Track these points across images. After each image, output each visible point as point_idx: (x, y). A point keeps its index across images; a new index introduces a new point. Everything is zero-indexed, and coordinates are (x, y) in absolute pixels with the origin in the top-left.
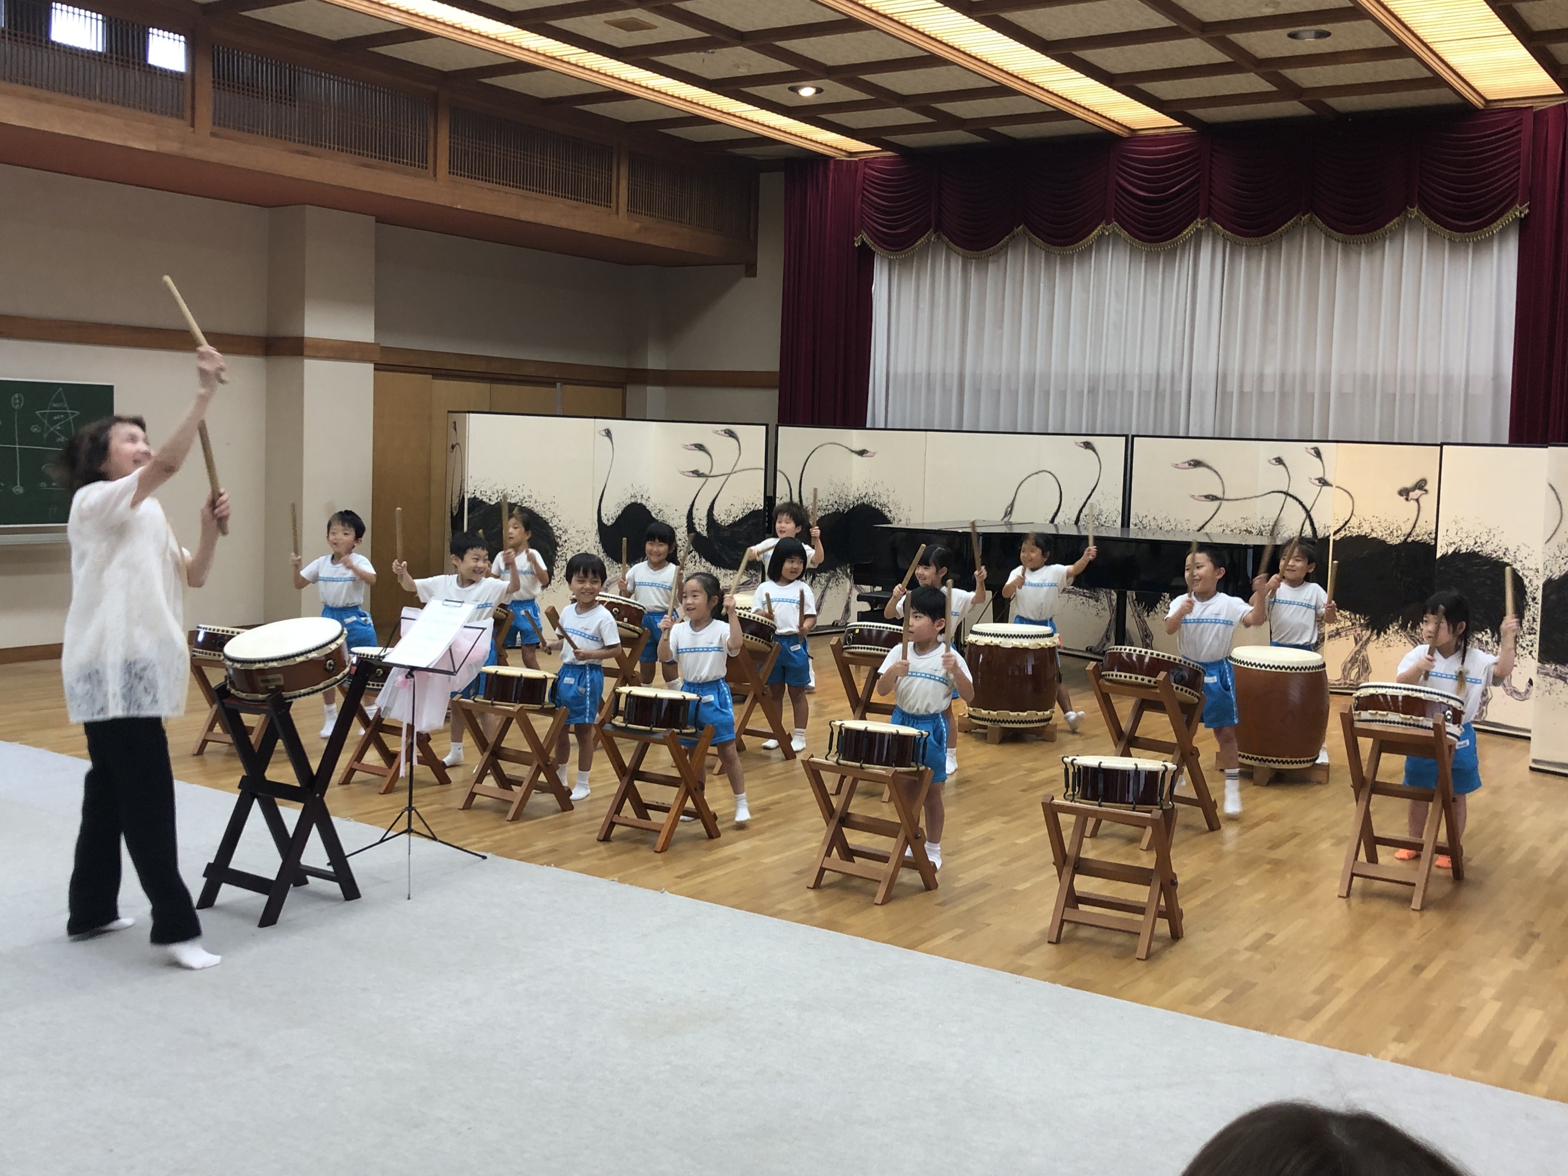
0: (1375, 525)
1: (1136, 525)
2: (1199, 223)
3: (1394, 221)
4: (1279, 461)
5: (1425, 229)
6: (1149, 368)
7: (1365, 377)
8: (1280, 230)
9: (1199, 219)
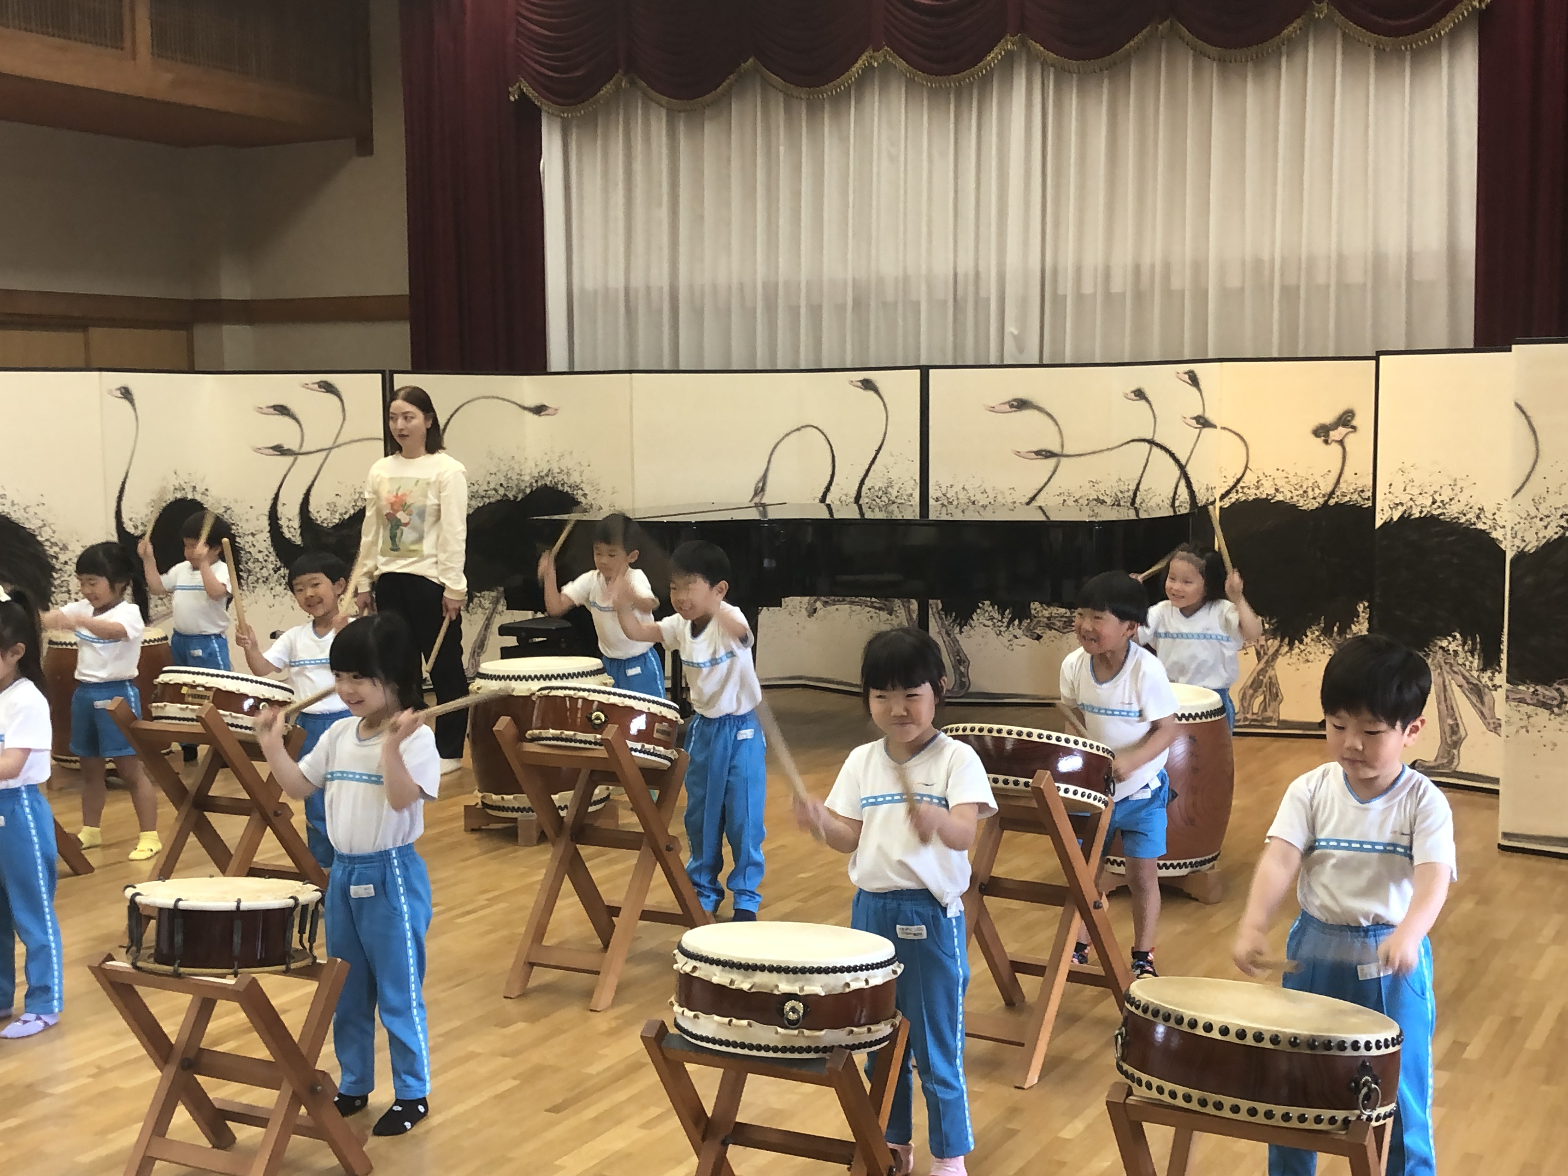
0: (1280, 483)
1: (937, 500)
2: (1008, 44)
3: (1294, 25)
4: (1140, 394)
5: (1339, 35)
6: (942, 267)
7: (1258, 263)
8: (1127, 46)
9: (1008, 37)
